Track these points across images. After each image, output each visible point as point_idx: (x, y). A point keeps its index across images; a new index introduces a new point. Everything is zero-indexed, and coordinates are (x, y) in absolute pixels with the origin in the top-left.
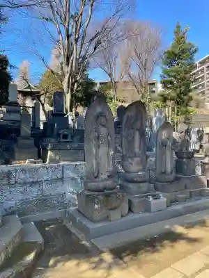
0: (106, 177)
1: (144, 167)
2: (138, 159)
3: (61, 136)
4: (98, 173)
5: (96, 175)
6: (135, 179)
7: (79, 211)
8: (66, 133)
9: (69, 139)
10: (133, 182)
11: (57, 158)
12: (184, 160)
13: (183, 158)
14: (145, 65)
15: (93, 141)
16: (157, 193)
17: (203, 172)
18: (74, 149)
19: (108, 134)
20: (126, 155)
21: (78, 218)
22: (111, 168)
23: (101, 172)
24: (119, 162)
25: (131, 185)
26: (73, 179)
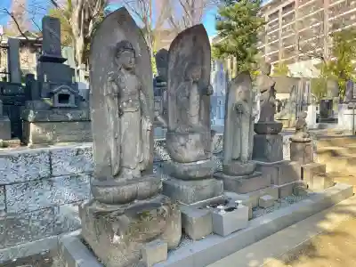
0: (137, 173)
1: (207, 151)
2: (197, 137)
3: (56, 96)
4: (121, 167)
5: (115, 171)
6: (192, 174)
7: (84, 242)
8: (65, 91)
9: (71, 103)
10: (187, 178)
11: (49, 136)
12: (268, 137)
13: (265, 134)
14: (193, 6)
15: (109, 101)
16: (229, 194)
17: (293, 154)
18: (81, 121)
19: (140, 89)
20: (174, 131)
21: (78, 262)
22: (147, 157)
23: (125, 164)
24: (161, 143)
25: (184, 186)
26: (73, 176)
